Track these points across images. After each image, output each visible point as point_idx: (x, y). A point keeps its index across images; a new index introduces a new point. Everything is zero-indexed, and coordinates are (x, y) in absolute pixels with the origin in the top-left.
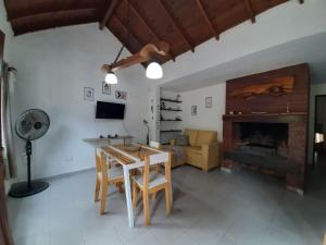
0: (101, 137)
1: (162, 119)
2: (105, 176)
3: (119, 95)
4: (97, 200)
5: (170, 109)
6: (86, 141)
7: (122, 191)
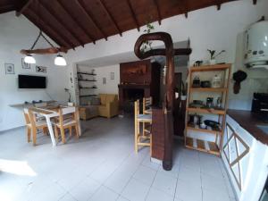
0: (26, 103)
1: (80, 87)
2: (34, 125)
3: (39, 69)
4: (29, 141)
5: (86, 80)
6: (12, 106)
7: (49, 135)
